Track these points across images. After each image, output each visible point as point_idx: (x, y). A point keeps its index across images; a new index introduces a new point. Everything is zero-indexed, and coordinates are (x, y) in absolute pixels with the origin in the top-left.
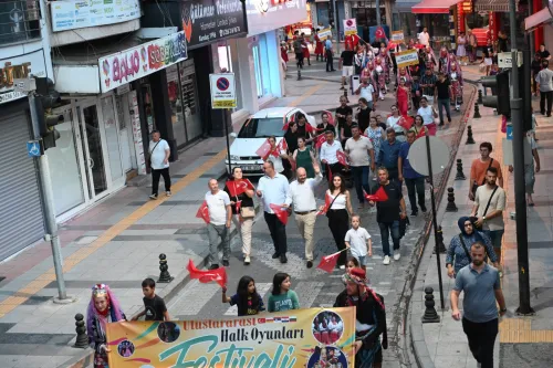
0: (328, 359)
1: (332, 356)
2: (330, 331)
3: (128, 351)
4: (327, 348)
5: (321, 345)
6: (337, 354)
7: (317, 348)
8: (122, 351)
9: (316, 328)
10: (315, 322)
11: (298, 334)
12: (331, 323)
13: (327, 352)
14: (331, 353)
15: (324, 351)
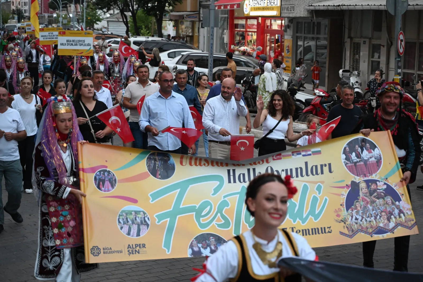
0: (371, 195)
1: (375, 191)
2: (366, 162)
3: (107, 183)
4: (367, 182)
5: (357, 179)
6: (381, 186)
7: (353, 183)
8: (100, 183)
9: (348, 158)
10: (345, 152)
11: (326, 169)
12: (365, 152)
13: (368, 187)
14: (373, 187)
15: (363, 185)
